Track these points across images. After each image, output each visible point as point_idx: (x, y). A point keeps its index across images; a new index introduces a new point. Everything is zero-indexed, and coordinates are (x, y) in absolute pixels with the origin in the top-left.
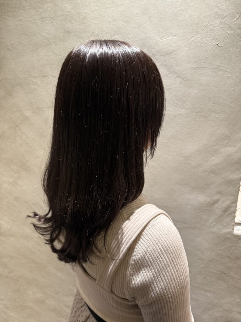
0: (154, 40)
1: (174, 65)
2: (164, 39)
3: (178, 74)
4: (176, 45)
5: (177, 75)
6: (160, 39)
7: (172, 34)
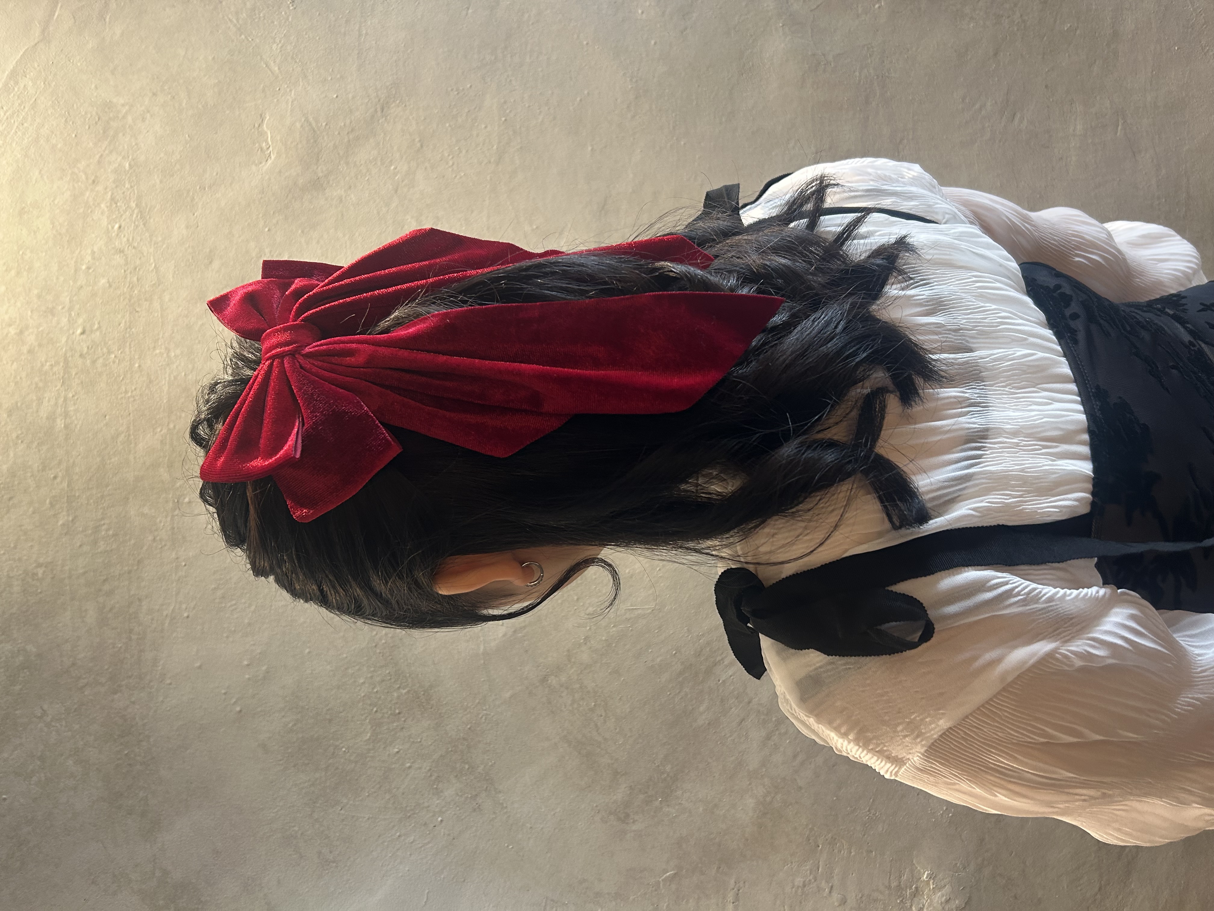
0: (270, 179)
1: (348, 122)
2: (271, 149)
3: (376, 111)
4: (289, 114)
5: (379, 113)
6: (270, 162)
7: (257, 125)
